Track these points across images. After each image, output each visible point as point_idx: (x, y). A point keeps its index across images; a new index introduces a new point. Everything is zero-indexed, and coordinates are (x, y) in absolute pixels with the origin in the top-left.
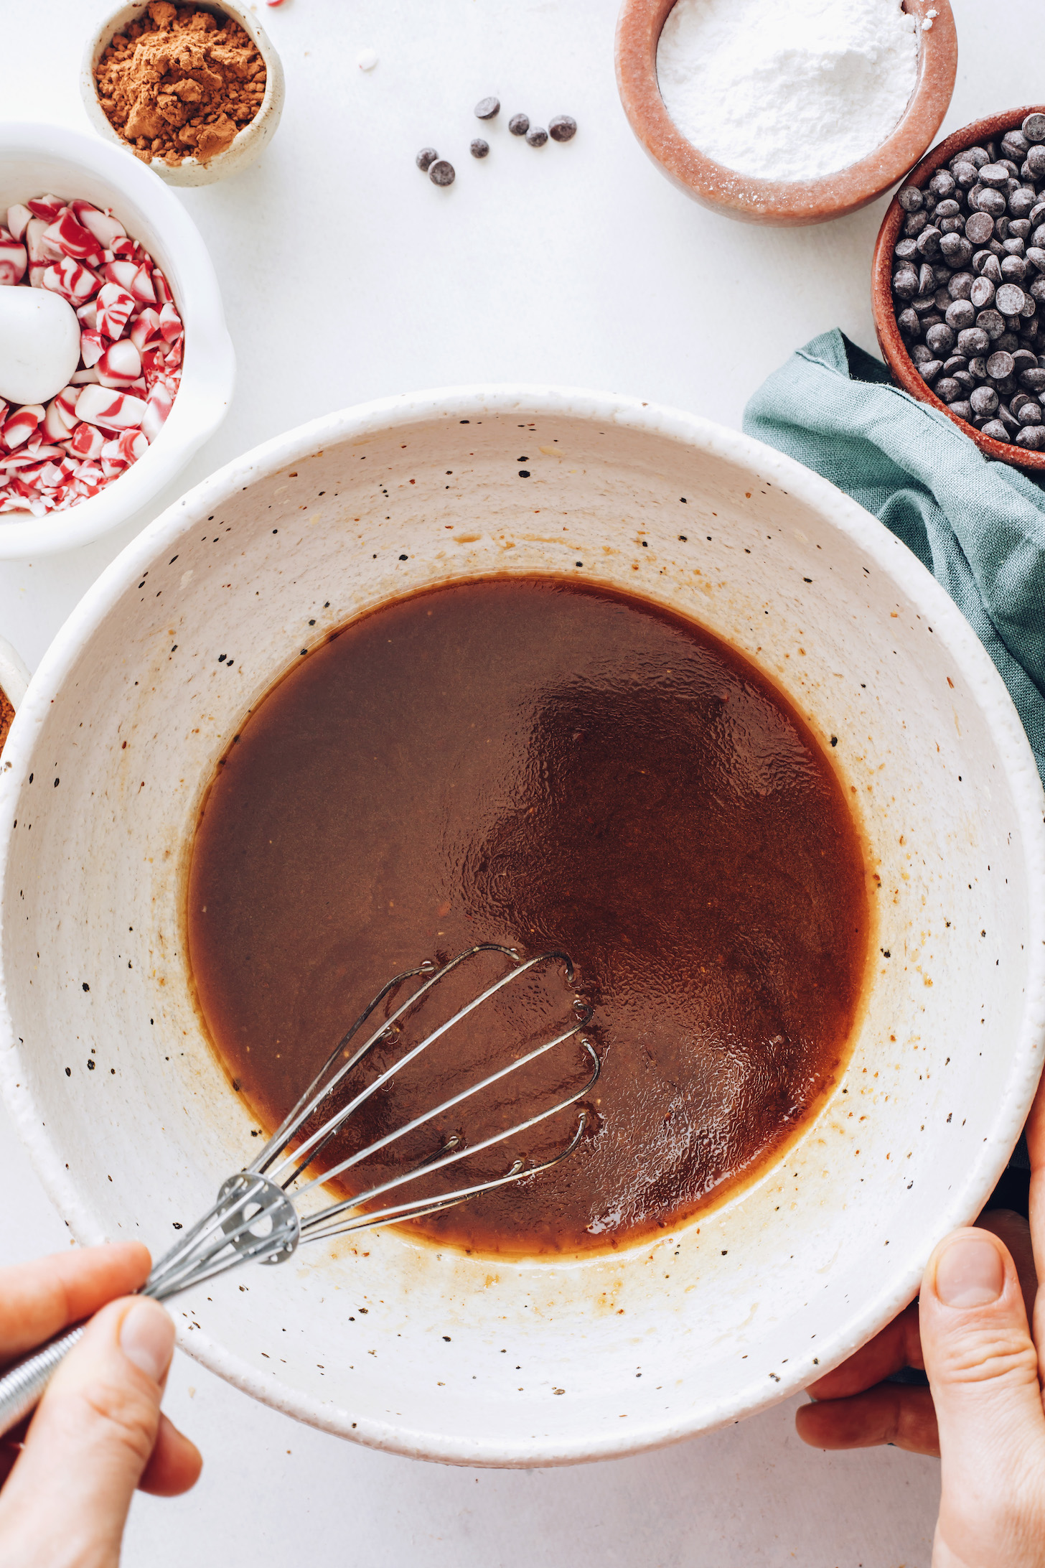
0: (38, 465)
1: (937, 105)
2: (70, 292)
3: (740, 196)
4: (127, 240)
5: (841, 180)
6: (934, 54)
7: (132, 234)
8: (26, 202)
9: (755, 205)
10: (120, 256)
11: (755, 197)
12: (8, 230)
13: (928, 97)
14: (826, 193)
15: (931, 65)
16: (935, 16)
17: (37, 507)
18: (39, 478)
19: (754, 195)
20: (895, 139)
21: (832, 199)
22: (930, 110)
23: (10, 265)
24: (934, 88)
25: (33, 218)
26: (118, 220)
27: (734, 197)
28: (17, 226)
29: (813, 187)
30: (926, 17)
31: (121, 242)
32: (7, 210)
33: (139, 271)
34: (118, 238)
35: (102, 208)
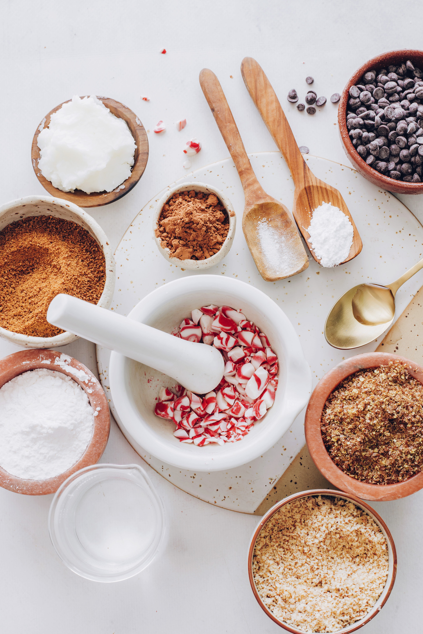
0: (217, 423)
1: (98, 450)
2: (226, 347)
3: (11, 486)
4: (247, 322)
5: (54, 481)
6: (98, 427)
7: (249, 319)
8: (200, 308)
9: (17, 491)
10: (244, 329)
11: (17, 487)
12: (192, 320)
13: (94, 446)
14: (48, 487)
15: (96, 432)
16: (100, 410)
17: (220, 441)
18: (219, 428)
19: (17, 486)
20: (79, 464)
21: (50, 490)
22: (94, 452)
23: (196, 336)
24: (97, 442)
25: (203, 314)
26: (243, 313)
27: (9, 487)
28: (196, 319)
29: (42, 484)
30: (96, 410)
31: (244, 323)
32: (191, 312)
33: (255, 336)
34: (243, 321)
35: (235, 308)
